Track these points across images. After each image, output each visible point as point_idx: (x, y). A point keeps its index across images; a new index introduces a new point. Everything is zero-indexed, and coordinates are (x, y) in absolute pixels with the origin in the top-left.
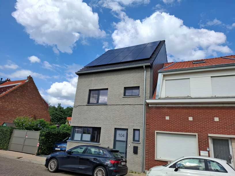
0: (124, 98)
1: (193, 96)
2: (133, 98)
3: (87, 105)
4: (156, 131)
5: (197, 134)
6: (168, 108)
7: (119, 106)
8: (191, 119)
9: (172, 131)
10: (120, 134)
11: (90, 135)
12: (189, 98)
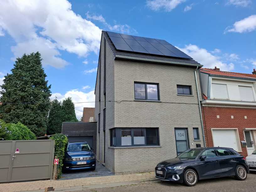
0: (179, 96)
1: (231, 99)
2: (188, 97)
3: (135, 101)
4: (212, 129)
5: (237, 129)
6: (217, 107)
7: (175, 104)
8: (232, 117)
9: (222, 128)
10: (179, 134)
11: (144, 137)
12: (228, 100)
